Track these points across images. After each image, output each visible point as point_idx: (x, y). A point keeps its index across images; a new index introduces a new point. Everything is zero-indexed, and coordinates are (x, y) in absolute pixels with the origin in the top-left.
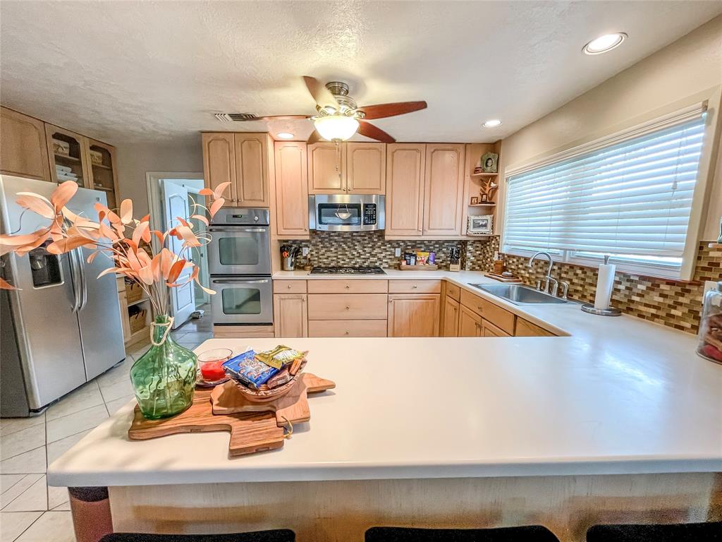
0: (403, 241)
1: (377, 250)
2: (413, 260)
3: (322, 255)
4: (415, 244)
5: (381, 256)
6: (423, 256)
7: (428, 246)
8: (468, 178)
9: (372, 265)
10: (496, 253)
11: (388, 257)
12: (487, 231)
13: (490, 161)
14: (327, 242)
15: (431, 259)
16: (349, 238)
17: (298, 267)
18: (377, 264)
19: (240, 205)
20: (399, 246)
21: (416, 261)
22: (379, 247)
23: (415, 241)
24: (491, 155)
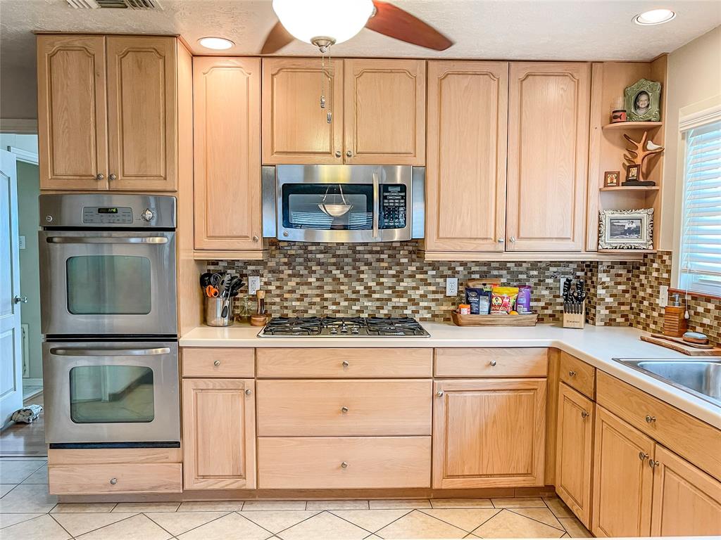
0: (463, 264)
1: (407, 283)
2: (484, 305)
3: (289, 292)
4: (488, 270)
5: (415, 295)
6: (507, 294)
7: (516, 273)
8: (597, 134)
9: (396, 314)
10: (664, 290)
11: (430, 296)
12: (641, 242)
13: (644, 98)
14: (300, 264)
15: (523, 300)
16: (347, 256)
17: (239, 318)
18: (407, 312)
19: (114, 186)
20: (455, 274)
21: (491, 305)
22: (412, 276)
23: (488, 264)
24: (646, 85)
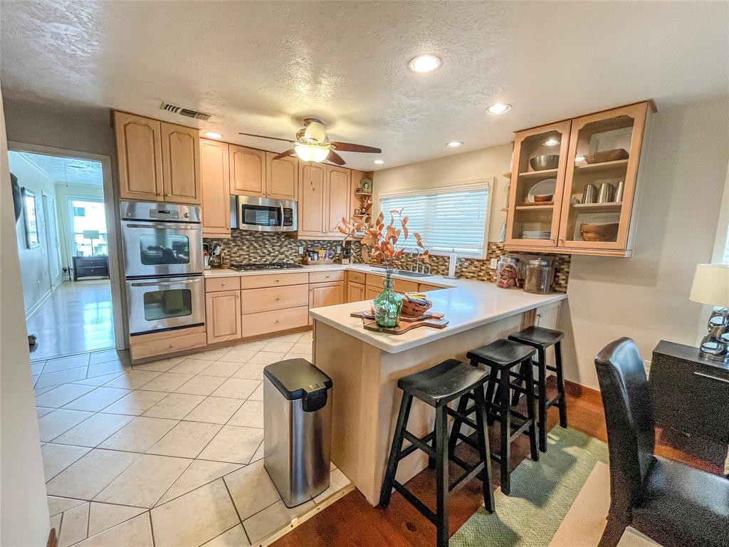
0: (305, 241)
1: (284, 249)
3: (234, 253)
4: (314, 244)
5: (288, 253)
6: (322, 253)
7: (323, 245)
8: (353, 195)
11: (293, 254)
13: (366, 185)
14: (239, 240)
15: (327, 255)
16: (259, 237)
18: (284, 261)
19: (167, 199)
20: (302, 245)
21: (318, 257)
23: (313, 241)
24: (368, 181)
